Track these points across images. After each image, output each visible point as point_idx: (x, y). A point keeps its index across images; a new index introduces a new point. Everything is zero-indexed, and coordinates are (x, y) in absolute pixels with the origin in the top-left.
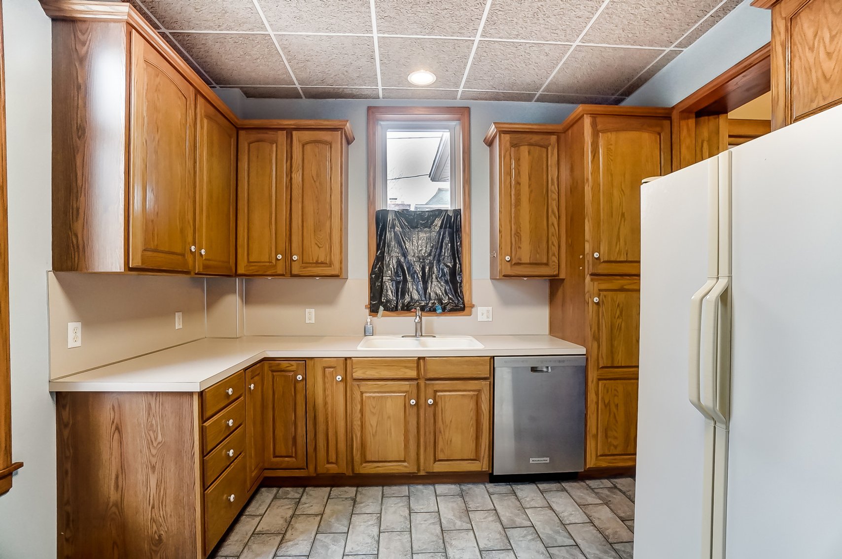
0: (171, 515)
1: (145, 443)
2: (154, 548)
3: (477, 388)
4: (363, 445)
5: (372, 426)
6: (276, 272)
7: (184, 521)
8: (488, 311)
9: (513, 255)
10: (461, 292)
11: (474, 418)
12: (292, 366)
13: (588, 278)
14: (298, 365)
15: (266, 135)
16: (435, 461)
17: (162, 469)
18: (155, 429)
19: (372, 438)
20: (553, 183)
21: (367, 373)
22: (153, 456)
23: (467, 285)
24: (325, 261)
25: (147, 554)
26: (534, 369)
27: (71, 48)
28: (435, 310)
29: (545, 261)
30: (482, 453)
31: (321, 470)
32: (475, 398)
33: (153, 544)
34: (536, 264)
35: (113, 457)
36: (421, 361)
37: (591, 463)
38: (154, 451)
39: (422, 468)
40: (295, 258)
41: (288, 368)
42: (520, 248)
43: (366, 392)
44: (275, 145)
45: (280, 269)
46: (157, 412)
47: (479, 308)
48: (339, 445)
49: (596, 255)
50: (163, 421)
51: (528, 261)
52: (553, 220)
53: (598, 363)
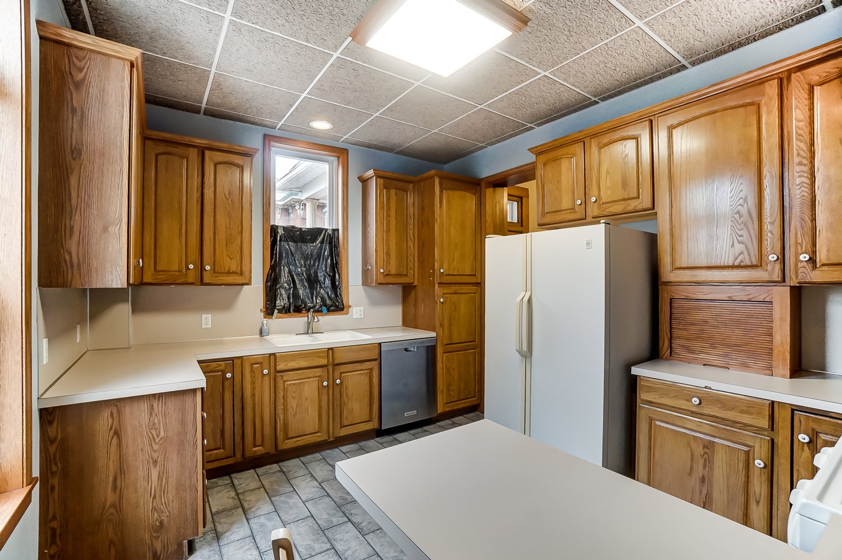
0: (172, 501)
1: (147, 442)
2: (155, 535)
3: (370, 367)
4: (286, 425)
5: (292, 408)
6: (187, 281)
7: (186, 502)
8: (361, 310)
9: (385, 268)
10: (340, 295)
11: (368, 390)
12: (221, 365)
13: (437, 286)
14: (226, 364)
15: (177, 150)
16: (341, 427)
17: (164, 461)
18: (157, 427)
19: (293, 417)
20: (410, 218)
21: (288, 365)
22: (155, 451)
23: (346, 291)
24: (236, 271)
25: (147, 542)
26: (406, 350)
27: (64, 70)
28: (321, 311)
29: (405, 273)
30: (374, 415)
31: (248, 454)
32: (368, 375)
33: (153, 531)
34: (400, 275)
35: (111, 462)
36: (330, 351)
37: (440, 409)
38: (156, 447)
39: (331, 435)
40: (208, 268)
41: (216, 368)
42: (389, 263)
43: (287, 381)
44: (186, 160)
45: (191, 278)
46: (160, 411)
47: (354, 308)
48: (265, 430)
49: (442, 271)
50: (165, 418)
51: (395, 273)
52: (411, 244)
53: (443, 342)
